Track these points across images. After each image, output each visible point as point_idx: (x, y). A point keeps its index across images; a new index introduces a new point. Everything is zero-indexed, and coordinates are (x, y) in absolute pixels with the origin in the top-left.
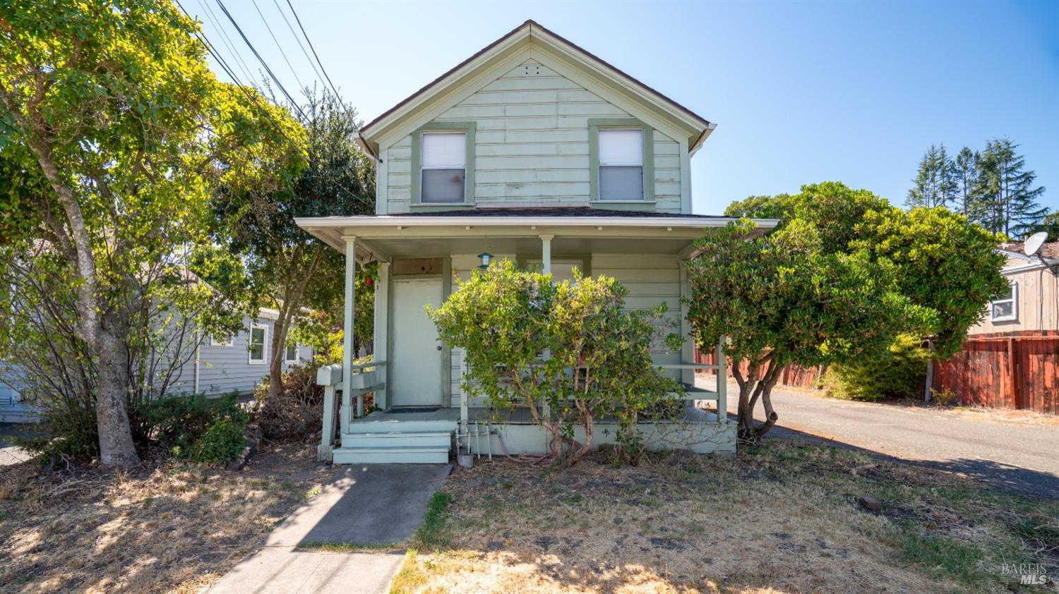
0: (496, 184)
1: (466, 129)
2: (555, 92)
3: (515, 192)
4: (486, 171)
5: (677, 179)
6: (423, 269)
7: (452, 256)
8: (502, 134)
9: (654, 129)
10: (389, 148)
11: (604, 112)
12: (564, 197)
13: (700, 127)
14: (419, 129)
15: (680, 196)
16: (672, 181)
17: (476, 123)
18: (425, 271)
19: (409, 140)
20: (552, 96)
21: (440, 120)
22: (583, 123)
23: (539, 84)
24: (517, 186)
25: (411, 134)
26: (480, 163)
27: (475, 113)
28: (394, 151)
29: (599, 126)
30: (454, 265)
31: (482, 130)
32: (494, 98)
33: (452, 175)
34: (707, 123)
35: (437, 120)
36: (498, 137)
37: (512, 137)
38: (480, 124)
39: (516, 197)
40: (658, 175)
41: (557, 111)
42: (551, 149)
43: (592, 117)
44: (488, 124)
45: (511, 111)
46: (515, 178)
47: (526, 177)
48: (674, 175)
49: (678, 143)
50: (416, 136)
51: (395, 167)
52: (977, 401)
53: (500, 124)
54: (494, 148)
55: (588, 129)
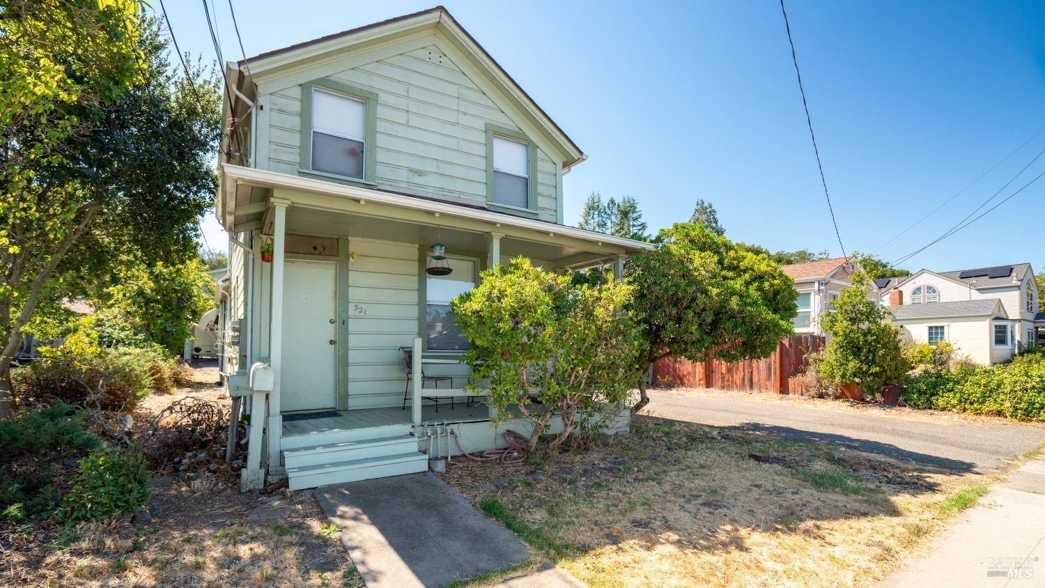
0: (398, 167)
1: (366, 99)
2: (456, 87)
3: (417, 180)
4: (388, 150)
5: (554, 196)
6: (315, 248)
7: (350, 238)
8: (405, 115)
9: (538, 147)
10: (271, 94)
11: (499, 120)
12: (464, 193)
13: (575, 155)
14: (311, 83)
15: (556, 211)
16: (550, 196)
17: (377, 95)
18: (317, 252)
19: (297, 92)
20: (453, 90)
21: (337, 80)
22: (481, 125)
23: (441, 73)
24: (420, 173)
25: (301, 85)
26: (381, 141)
27: (376, 84)
28: (277, 100)
29: (495, 132)
30: (352, 248)
31: (384, 105)
32: (396, 73)
33: (348, 146)
34: (581, 153)
35: (331, 78)
36: (401, 117)
37: (415, 121)
38: (382, 97)
39: (418, 185)
40: (540, 189)
41: (458, 106)
42: (451, 143)
43: (489, 121)
44: (391, 100)
45: (414, 93)
46: (416, 165)
47: (429, 166)
48: (551, 191)
49: (555, 164)
50: (307, 89)
51: (278, 119)
52: (683, 384)
53: (403, 103)
54: (397, 127)
55: (485, 132)
